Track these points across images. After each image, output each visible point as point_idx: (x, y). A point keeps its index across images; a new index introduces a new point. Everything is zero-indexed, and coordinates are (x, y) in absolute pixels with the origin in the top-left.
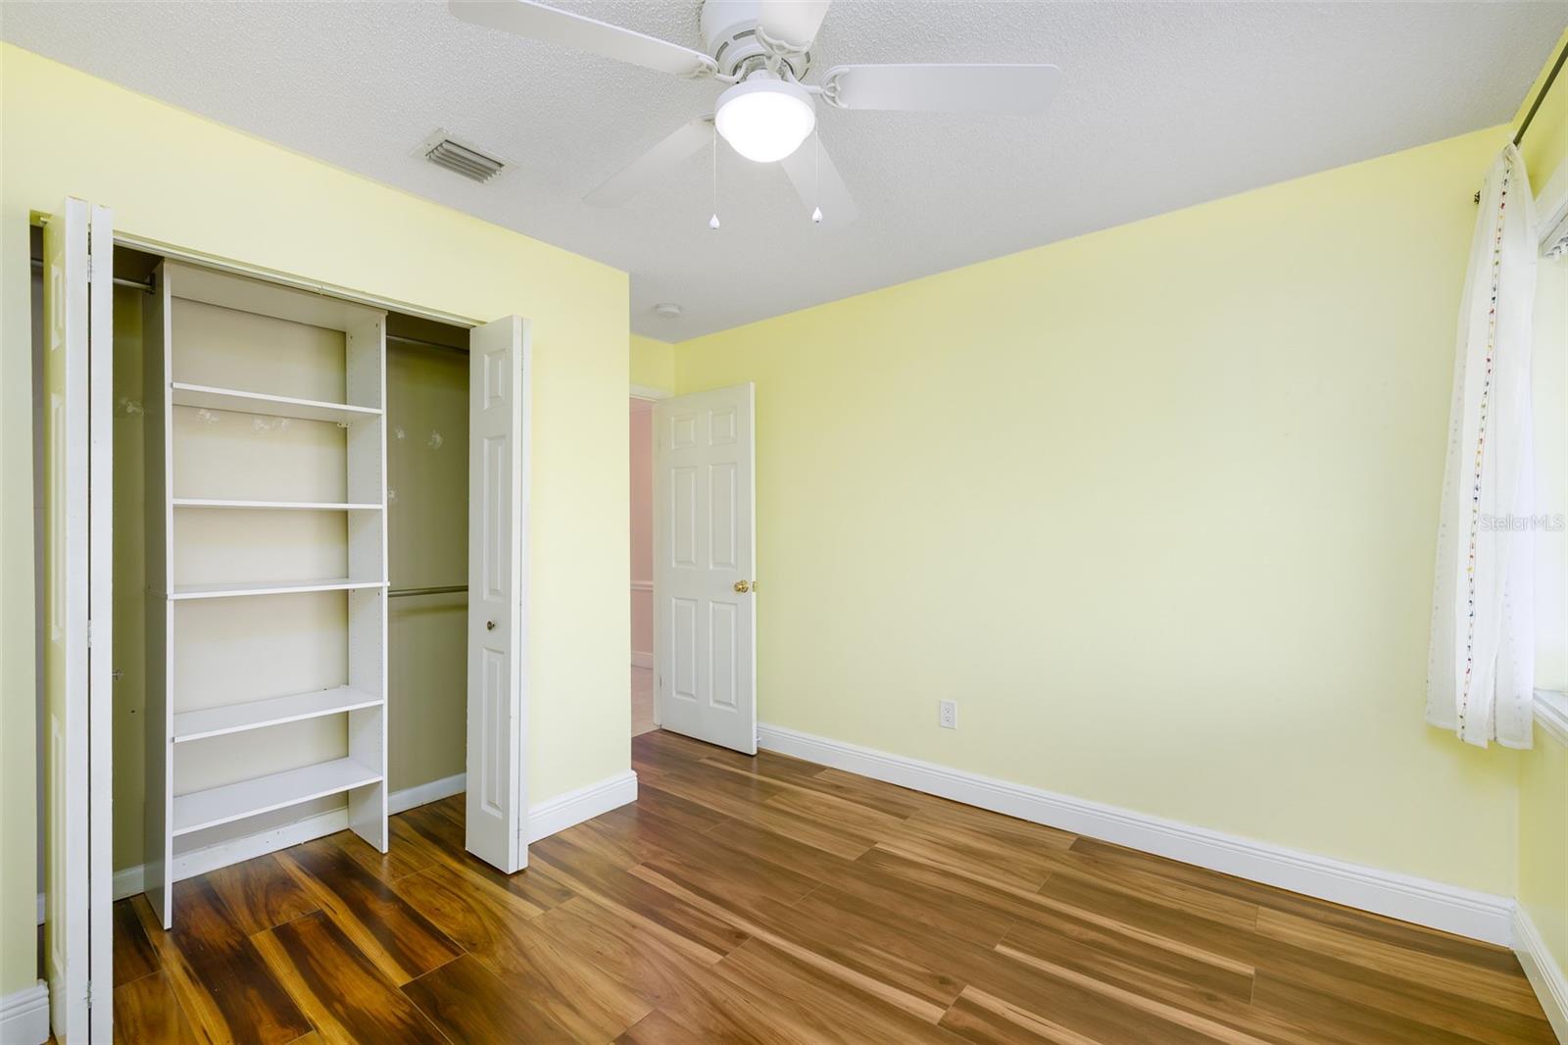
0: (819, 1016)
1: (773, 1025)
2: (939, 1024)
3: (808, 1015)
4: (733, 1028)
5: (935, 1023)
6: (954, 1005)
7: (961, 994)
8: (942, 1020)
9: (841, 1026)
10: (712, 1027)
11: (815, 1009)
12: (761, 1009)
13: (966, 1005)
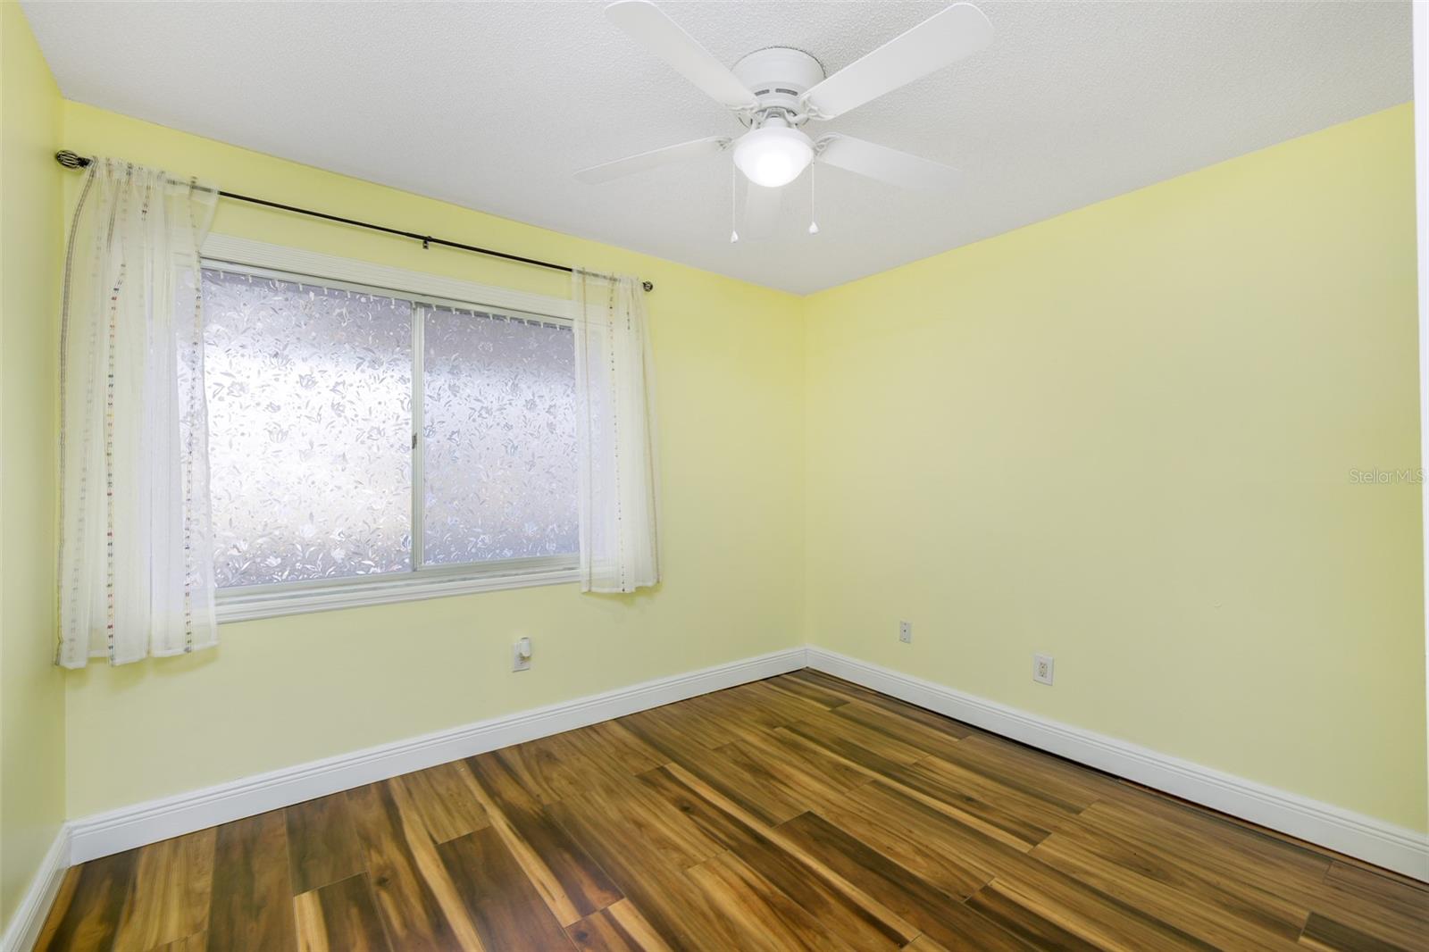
0: (718, 926)
1: (763, 927)
2: (622, 897)
3: (728, 930)
4: (798, 932)
5: (625, 900)
6: (595, 910)
7: (579, 918)
8: (617, 900)
9: (704, 915)
10: (819, 938)
11: (720, 935)
12: (772, 946)
13: (583, 907)
